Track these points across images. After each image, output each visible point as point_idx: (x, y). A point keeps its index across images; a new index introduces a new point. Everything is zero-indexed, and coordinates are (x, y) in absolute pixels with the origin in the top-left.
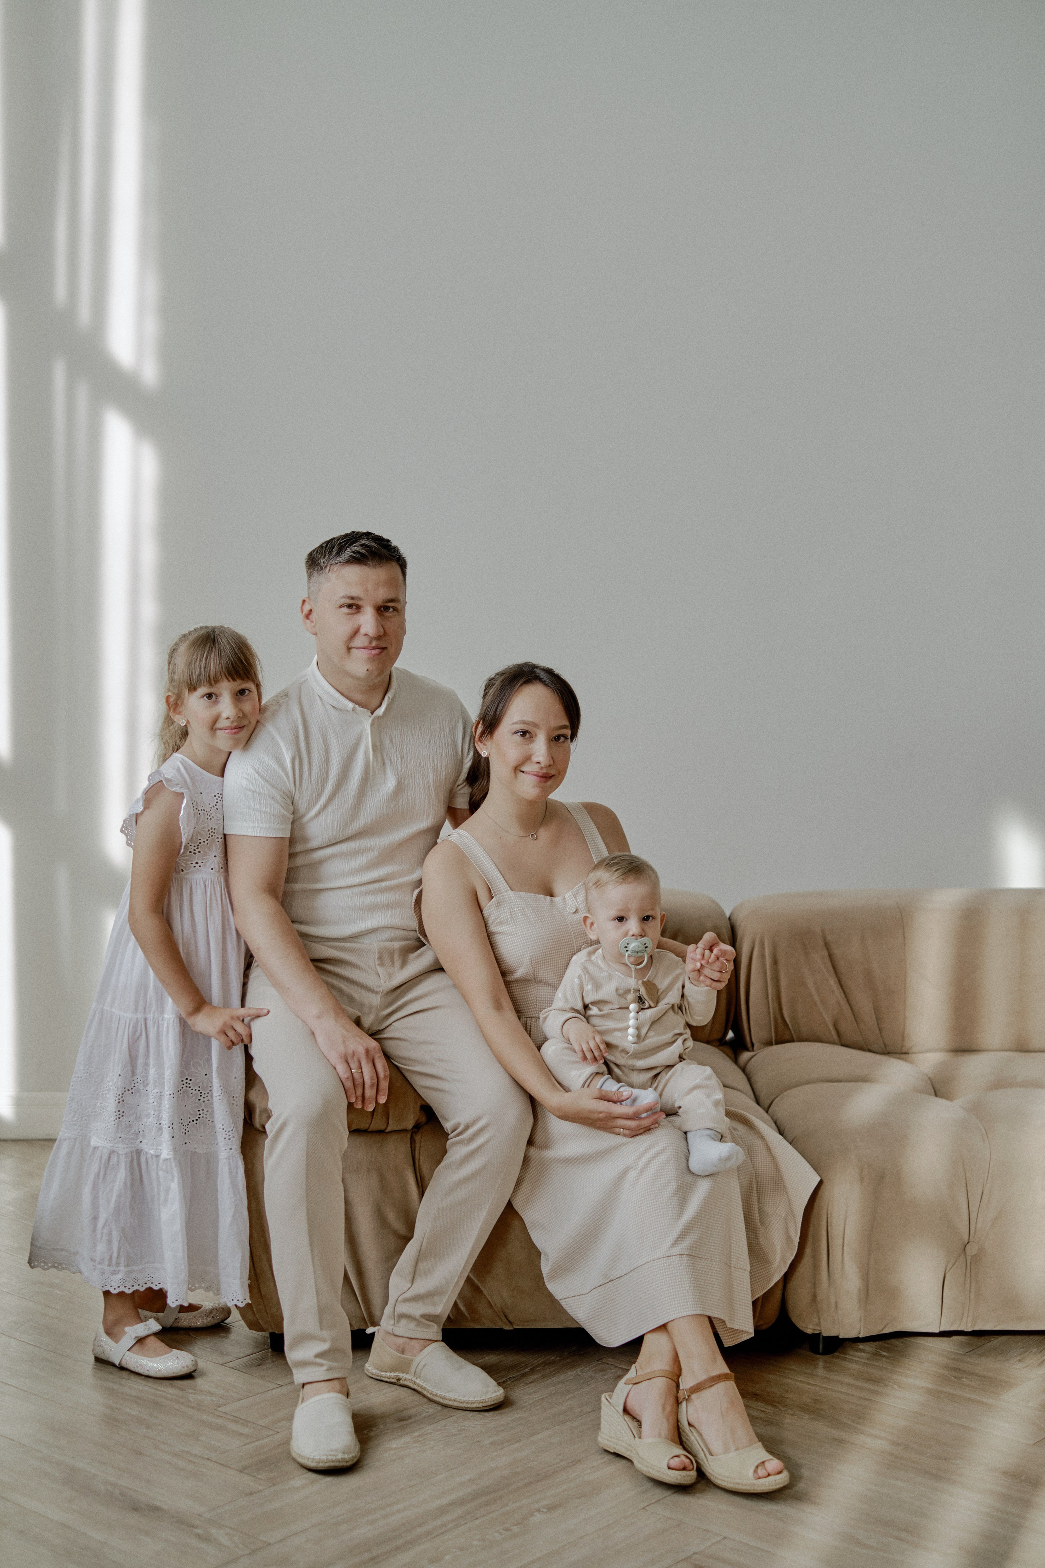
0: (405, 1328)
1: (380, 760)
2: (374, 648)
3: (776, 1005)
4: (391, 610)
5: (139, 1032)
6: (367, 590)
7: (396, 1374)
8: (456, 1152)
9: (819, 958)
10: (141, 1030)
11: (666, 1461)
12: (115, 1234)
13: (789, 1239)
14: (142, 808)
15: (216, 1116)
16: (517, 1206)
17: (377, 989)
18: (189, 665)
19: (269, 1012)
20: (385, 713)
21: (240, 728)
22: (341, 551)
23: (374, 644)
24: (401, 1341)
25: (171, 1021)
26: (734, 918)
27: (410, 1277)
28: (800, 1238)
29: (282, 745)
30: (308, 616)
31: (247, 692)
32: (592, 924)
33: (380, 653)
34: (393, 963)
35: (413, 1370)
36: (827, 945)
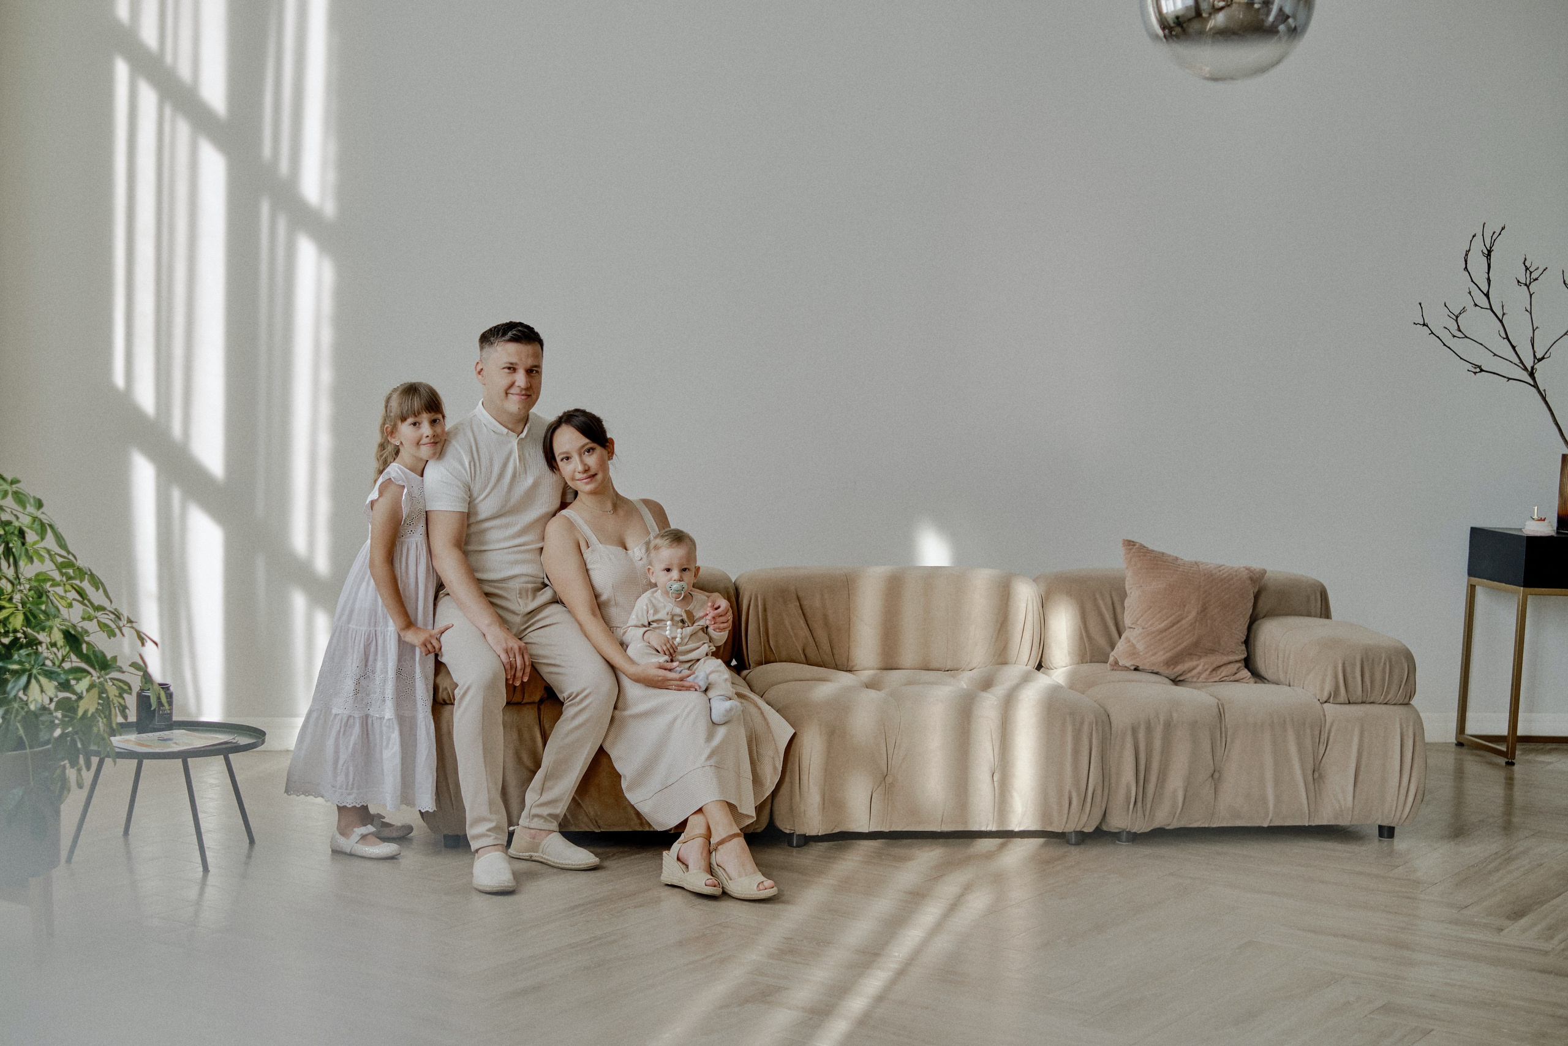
0: (537, 823)
1: (523, 465)
2: (523, 395)
3: (766, 638)
4: (534, 372)
5: (371, 639)
6: (521, 360)
7: (530, 853)
8: (569, 711)
9: (793, 606)
10: (373, 638)
11: (704, 882)
12: (351, 769)
13: (775, 768)
14: (378, 496)
15: (417, 692)
16: (606, 748)
17: (519, 613)
18: (400, 404)
19: (453, 625)
20: (526, 436)
21: (435, 443)
22: (504, 334)
23: (524, 392)
24: (532, 831)
25: (393, 632)
26: (738, 583)
27: (539, 792)
28: (782, 767)
29: (463, 454)
30: (479, 373)
31: (438, 421)
32: (653, 573)
33: (526, 399)
34: (527, 598)
35: (541, 850)
36: (799, 599)
